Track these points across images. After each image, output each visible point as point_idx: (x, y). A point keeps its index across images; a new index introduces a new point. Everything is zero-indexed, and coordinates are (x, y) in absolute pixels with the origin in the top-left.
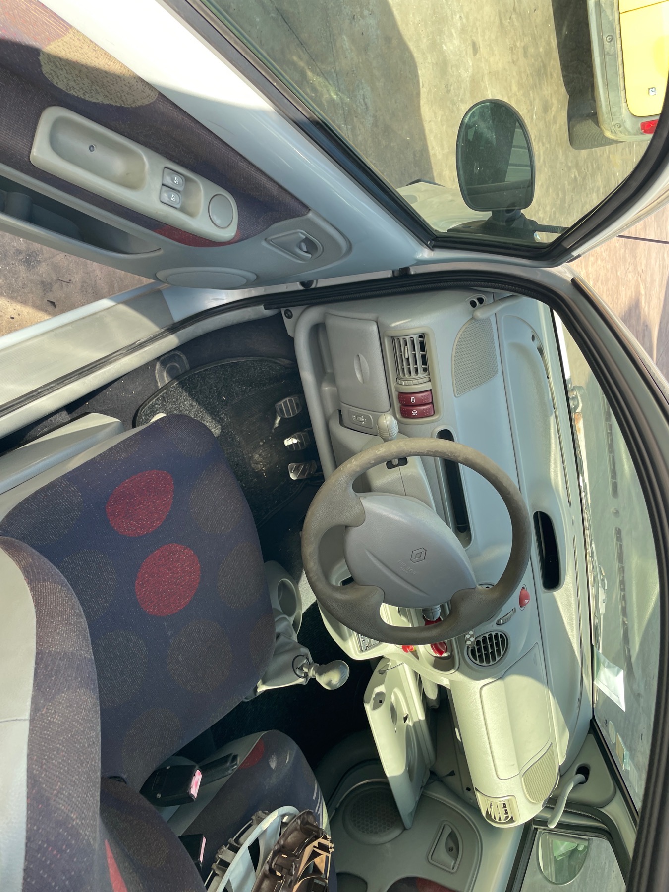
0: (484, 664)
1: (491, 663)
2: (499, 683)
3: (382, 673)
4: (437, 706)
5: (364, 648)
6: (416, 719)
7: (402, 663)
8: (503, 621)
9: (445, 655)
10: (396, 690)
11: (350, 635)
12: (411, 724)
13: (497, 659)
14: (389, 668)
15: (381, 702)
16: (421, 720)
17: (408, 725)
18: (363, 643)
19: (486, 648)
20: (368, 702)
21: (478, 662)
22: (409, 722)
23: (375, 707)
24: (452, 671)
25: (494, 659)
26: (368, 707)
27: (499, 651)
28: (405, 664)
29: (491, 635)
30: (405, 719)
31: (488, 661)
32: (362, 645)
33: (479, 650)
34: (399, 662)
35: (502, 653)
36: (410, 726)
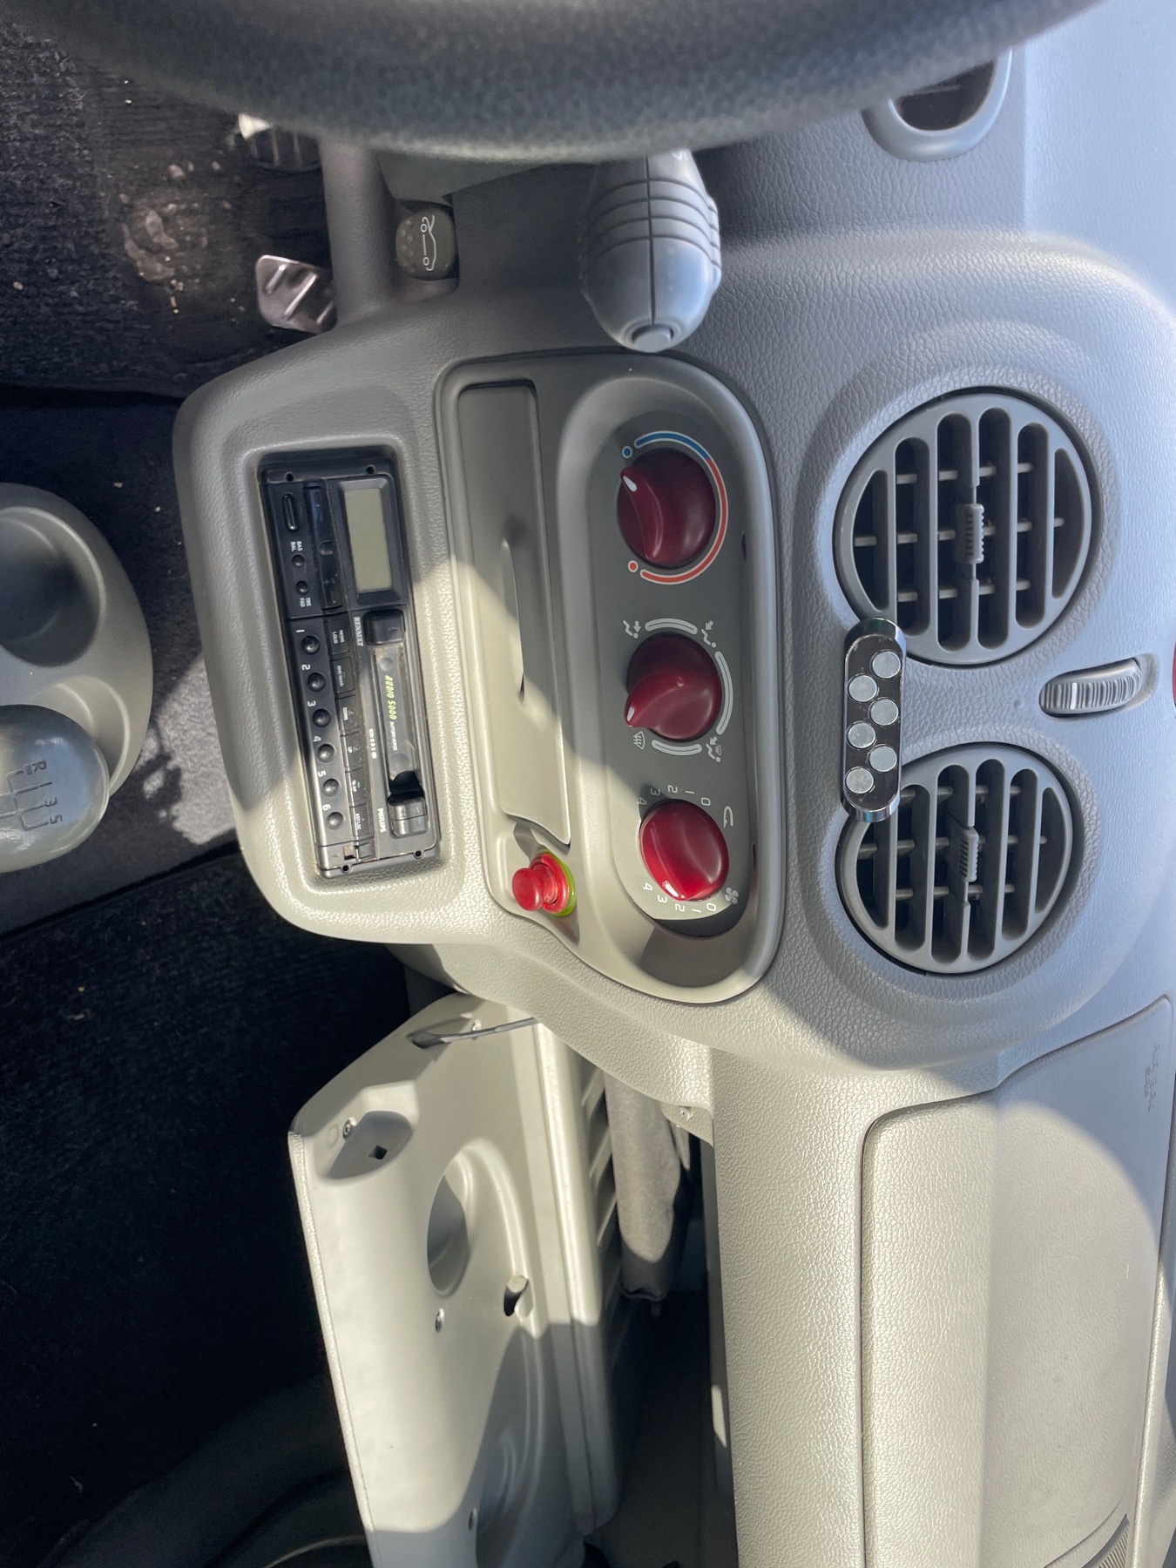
0: (923, 956)
1: (965, 961)
3: (429, 1044)
4: (658, 1293)
5: (333, 856)
6: (558, 1315)
7: (531, 1021)
8: (1085, 693)
9: (712, 907)
10: (484, 1151)
11: (275, 780)
12: (534, 1330)
13: (1003, 945)
14: (466, 1029)
15: (380, 1154)
16: (581, 1325)
17: (520, 1332)
18: (329, 827)
19: (948, 873)
20: (309, 1133)
21: (886, 936)
22: (528, 1320)
23: (341, 1170)
24: (736, 984)
25: (981, 943)
26: (304, 1157)
28: (541, 1027)
29: (989, 773)
30: (510, 1304)
31: (946, 946)
32: (324, 843)
33: (909, 874)
34: (515, 1014)
35: (1034, 918)
36: (528, 1335)
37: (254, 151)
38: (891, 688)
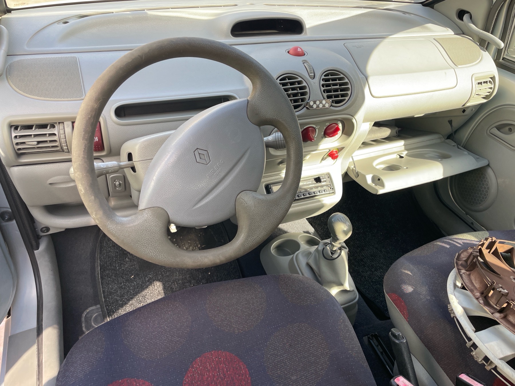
0: (349, 93)
1: (349, 86)
2: (370, 80)
3: (358, 175)
4: (397, 129)
5: (331, 191)
6: (403, 148)
7: (352, 157)
8: (311, 73)
9: (340, 126)
10: (375, 164)
11: (319, 201)
12: (406, 152)
13: (346, 80)
14: (354, 168)
15: (379, 179)
16: (404, 144)
17: (407, 155)
18: (327, 192)
19: (336, 90)
20: (377, 191)
21: (347, 98)
22: (404, 154)
23: (383, 185)
24: (354, 121)
25: (346, 84)
26: (381, 191)
27: (340, 79)
28: (353, 155)
29: (323, 86)
30: (401, 157)
31: (347, 89)
32: (329, 192)
33: (337, 96)
34: (351, 160)
35: (342, 76)
36: (407, 153)
37: (179, 229)
38: (315, 102)
